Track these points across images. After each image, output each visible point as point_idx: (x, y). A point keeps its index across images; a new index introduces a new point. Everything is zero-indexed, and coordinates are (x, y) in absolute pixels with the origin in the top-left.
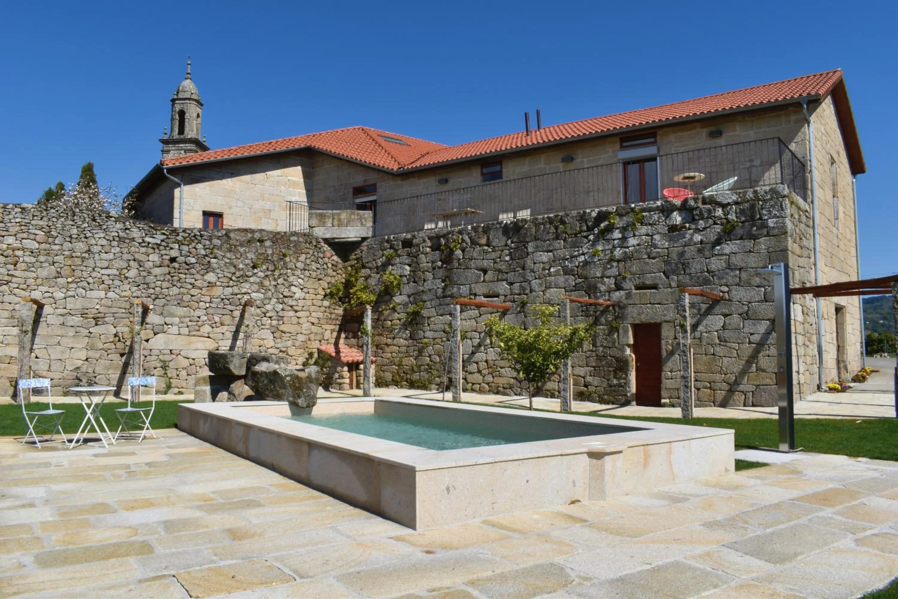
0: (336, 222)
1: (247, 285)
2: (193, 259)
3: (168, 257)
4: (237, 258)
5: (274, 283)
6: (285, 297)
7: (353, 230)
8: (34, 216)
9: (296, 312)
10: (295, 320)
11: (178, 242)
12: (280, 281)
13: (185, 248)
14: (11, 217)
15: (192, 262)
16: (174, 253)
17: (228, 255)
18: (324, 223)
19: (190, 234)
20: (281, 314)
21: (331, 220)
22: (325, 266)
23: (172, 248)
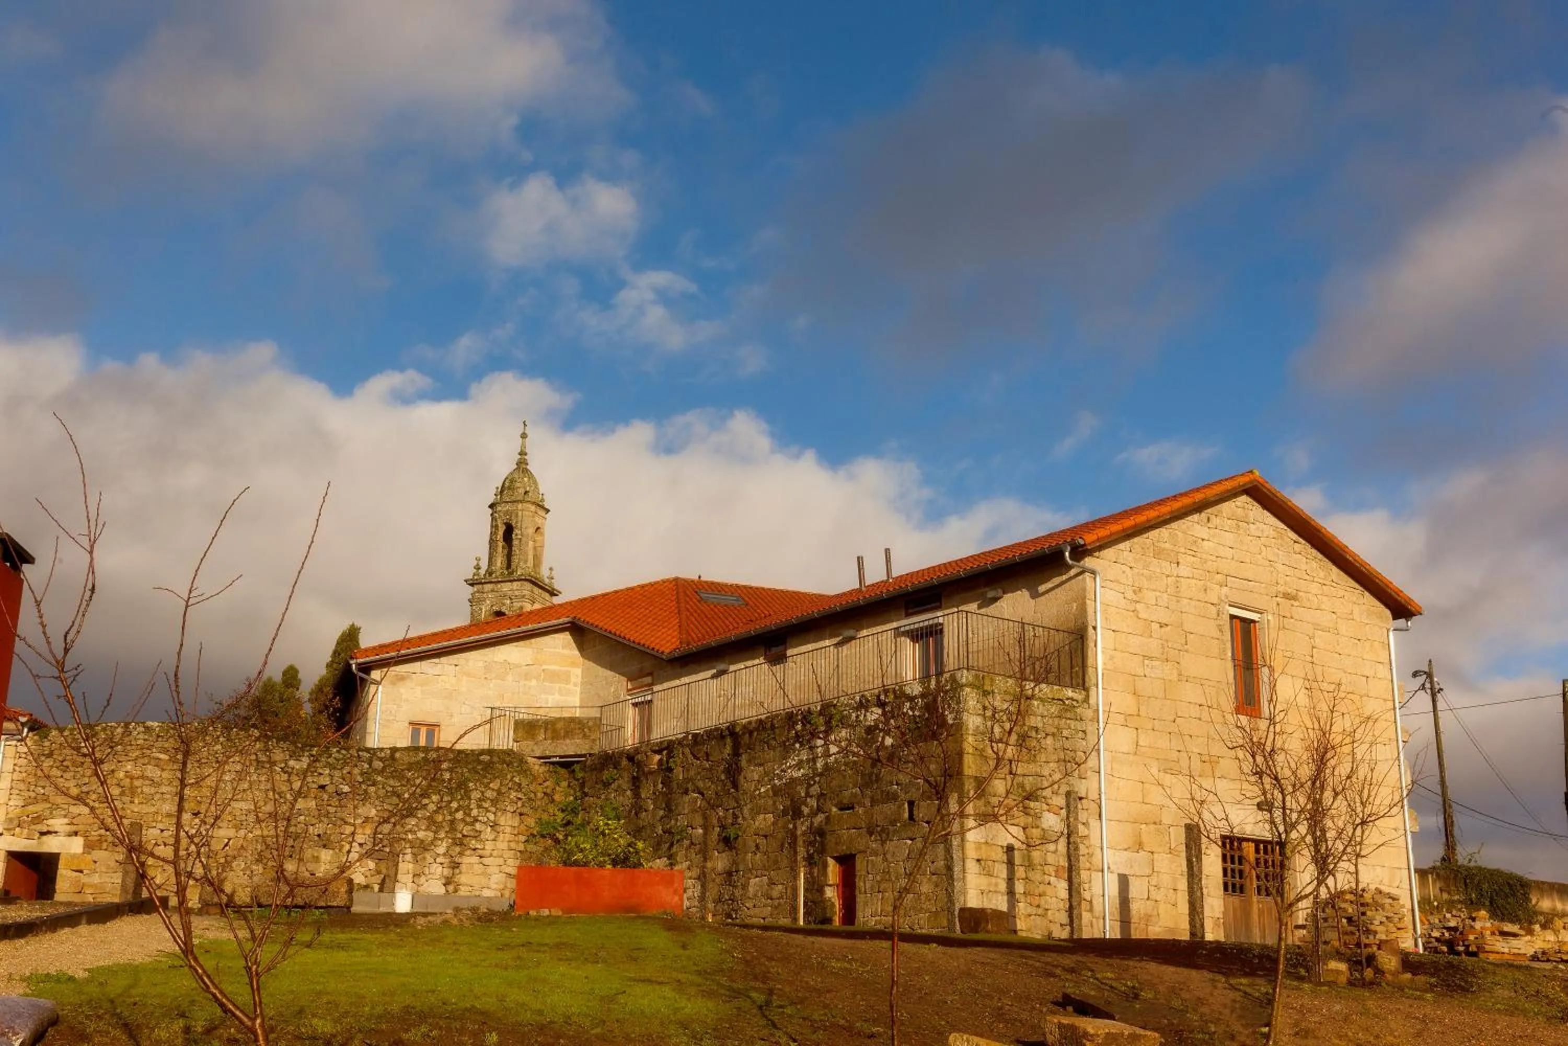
0: (549, 732)
1: (413, 821)
2: (346, 787)
3: (315, 786)
4: (402, 785)
5: (449, 818)
6: (464, 836)
7: (572, 744)
8: (158, 736)
9: (481, 857)
10: (478, 868)
11: (329, 765)
12: (460, 815)
13: (337, 773)
14: (131, 738)
15: (345, 791)
16: (324, 781)
17: (392, 782)
18: (534, 735)
19: (344, 756)
20: (457, 860)
21: (542, 731)
22: (532, 795)
23: (321, 774)
